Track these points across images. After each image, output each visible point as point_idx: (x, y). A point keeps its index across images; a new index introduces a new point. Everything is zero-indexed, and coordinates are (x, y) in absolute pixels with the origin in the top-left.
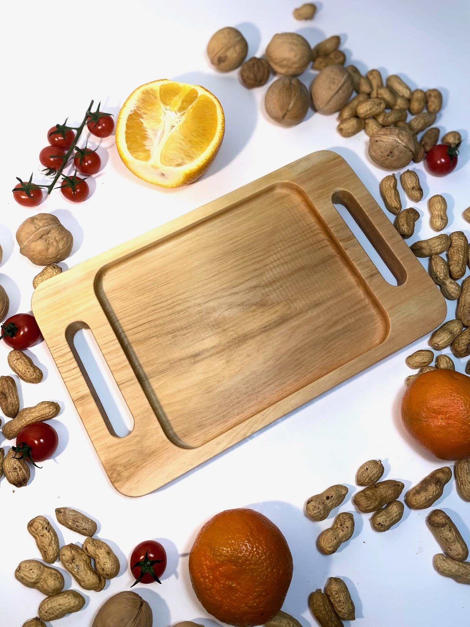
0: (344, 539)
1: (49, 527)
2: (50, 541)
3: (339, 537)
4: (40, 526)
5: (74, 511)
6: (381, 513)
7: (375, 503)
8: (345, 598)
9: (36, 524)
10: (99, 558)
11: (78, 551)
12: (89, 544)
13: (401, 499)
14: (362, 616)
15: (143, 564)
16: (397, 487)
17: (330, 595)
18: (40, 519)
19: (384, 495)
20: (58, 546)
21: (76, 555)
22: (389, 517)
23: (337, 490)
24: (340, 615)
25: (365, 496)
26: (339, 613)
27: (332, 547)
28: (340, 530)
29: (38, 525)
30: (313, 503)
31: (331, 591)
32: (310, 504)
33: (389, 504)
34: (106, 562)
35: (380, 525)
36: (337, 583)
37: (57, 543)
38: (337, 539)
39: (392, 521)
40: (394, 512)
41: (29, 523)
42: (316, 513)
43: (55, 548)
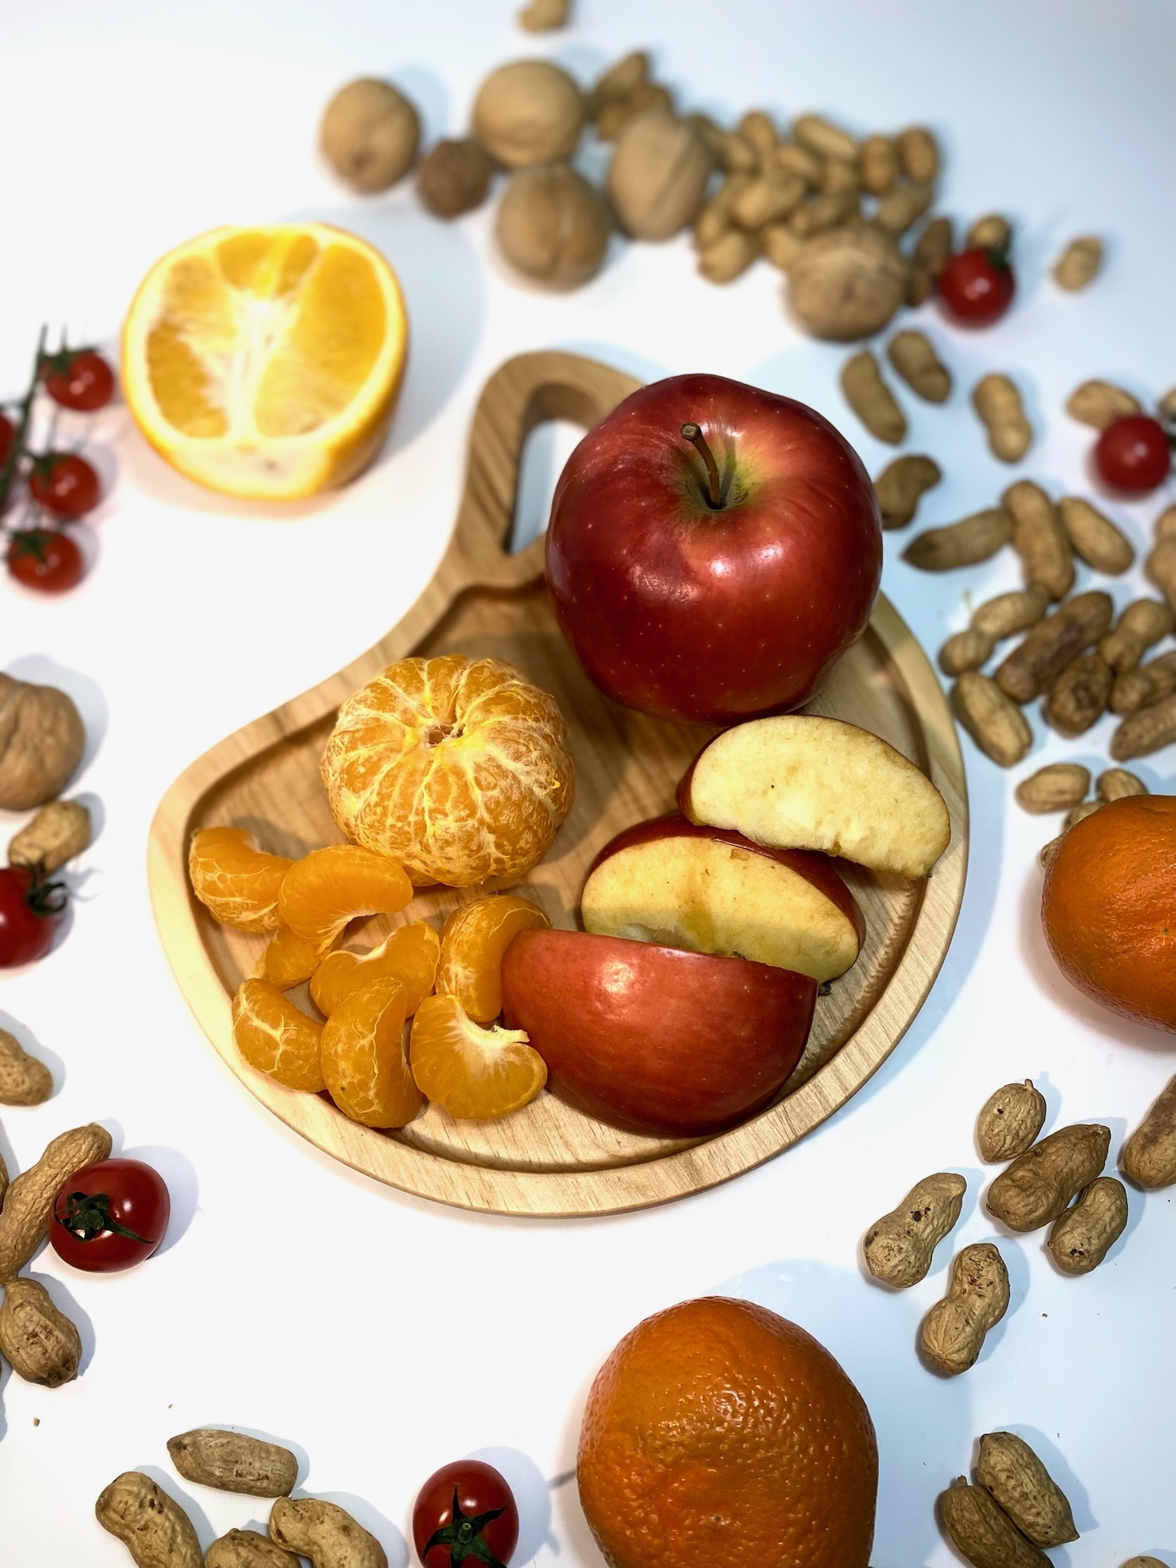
0: (991, 1320)
1: (157, 1497)
2: (169, 1536)
3: (975, 1317)
4: (131, 1502)
5: (221, 1433)
6: (1070, 1222)
7: (1048, 1197)
8: (1035, 1482)
9: (119, 1498)
10: (321, 1551)
11: (256, 1547)
12: (284, 1519)
13: (1111, 1169)
14: (1093, 1525)
15: (452, 1532)
16: (1094, 1141)
17: (992, 1485)
18: (128, 1483)
19: (1066, 1170)
20: (196, 1546)
21: (252, 1561)
22: (1094, 1226)
23: (935, 1189)
24: (1035, 1535)
25: (1015, 1186)
26: (1031, 1530)
27: (963, 1349)
28: (974, 1297)
29: (125, 1500)
30: (881, 1241)
31: (992, 1475)
32: (873, 1244)
33: (1083, 1193)
34: (345, 1558)
35: (1077, 1254)
36: (1002, 1445)
37: (191, 1538)
38: (971, 1322)
39: (1105, 1235)
40: (1102, 1208)
41: (99, 1500)
42: (896, 1266)
43: (188, 1556)
